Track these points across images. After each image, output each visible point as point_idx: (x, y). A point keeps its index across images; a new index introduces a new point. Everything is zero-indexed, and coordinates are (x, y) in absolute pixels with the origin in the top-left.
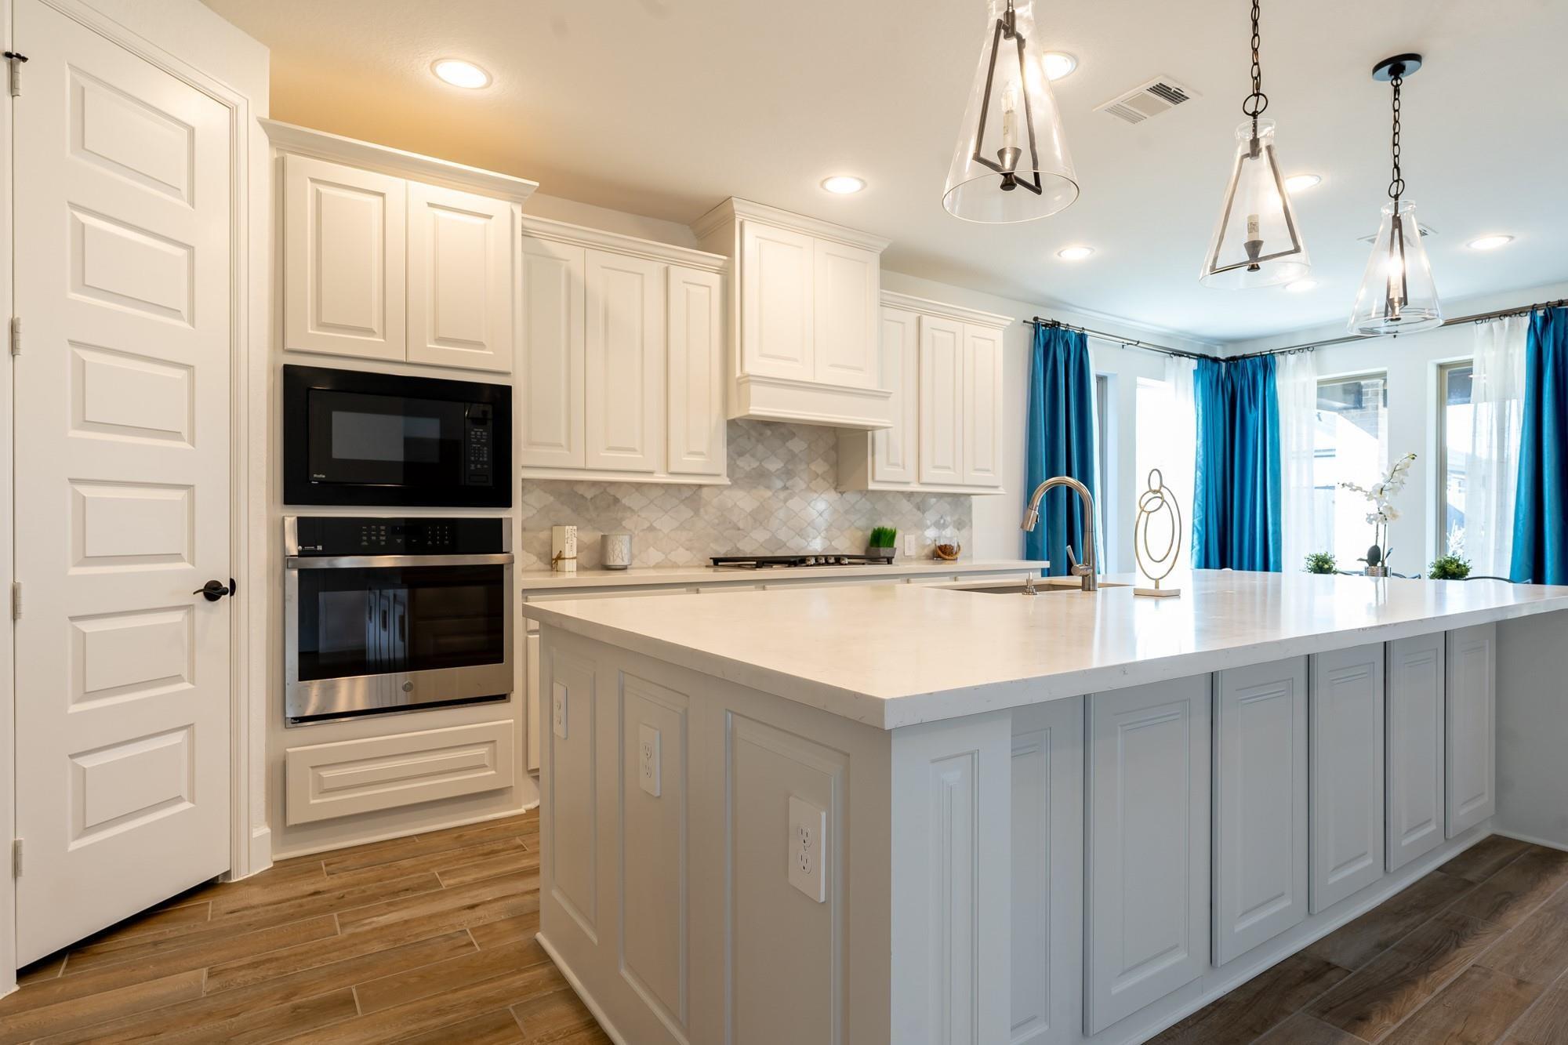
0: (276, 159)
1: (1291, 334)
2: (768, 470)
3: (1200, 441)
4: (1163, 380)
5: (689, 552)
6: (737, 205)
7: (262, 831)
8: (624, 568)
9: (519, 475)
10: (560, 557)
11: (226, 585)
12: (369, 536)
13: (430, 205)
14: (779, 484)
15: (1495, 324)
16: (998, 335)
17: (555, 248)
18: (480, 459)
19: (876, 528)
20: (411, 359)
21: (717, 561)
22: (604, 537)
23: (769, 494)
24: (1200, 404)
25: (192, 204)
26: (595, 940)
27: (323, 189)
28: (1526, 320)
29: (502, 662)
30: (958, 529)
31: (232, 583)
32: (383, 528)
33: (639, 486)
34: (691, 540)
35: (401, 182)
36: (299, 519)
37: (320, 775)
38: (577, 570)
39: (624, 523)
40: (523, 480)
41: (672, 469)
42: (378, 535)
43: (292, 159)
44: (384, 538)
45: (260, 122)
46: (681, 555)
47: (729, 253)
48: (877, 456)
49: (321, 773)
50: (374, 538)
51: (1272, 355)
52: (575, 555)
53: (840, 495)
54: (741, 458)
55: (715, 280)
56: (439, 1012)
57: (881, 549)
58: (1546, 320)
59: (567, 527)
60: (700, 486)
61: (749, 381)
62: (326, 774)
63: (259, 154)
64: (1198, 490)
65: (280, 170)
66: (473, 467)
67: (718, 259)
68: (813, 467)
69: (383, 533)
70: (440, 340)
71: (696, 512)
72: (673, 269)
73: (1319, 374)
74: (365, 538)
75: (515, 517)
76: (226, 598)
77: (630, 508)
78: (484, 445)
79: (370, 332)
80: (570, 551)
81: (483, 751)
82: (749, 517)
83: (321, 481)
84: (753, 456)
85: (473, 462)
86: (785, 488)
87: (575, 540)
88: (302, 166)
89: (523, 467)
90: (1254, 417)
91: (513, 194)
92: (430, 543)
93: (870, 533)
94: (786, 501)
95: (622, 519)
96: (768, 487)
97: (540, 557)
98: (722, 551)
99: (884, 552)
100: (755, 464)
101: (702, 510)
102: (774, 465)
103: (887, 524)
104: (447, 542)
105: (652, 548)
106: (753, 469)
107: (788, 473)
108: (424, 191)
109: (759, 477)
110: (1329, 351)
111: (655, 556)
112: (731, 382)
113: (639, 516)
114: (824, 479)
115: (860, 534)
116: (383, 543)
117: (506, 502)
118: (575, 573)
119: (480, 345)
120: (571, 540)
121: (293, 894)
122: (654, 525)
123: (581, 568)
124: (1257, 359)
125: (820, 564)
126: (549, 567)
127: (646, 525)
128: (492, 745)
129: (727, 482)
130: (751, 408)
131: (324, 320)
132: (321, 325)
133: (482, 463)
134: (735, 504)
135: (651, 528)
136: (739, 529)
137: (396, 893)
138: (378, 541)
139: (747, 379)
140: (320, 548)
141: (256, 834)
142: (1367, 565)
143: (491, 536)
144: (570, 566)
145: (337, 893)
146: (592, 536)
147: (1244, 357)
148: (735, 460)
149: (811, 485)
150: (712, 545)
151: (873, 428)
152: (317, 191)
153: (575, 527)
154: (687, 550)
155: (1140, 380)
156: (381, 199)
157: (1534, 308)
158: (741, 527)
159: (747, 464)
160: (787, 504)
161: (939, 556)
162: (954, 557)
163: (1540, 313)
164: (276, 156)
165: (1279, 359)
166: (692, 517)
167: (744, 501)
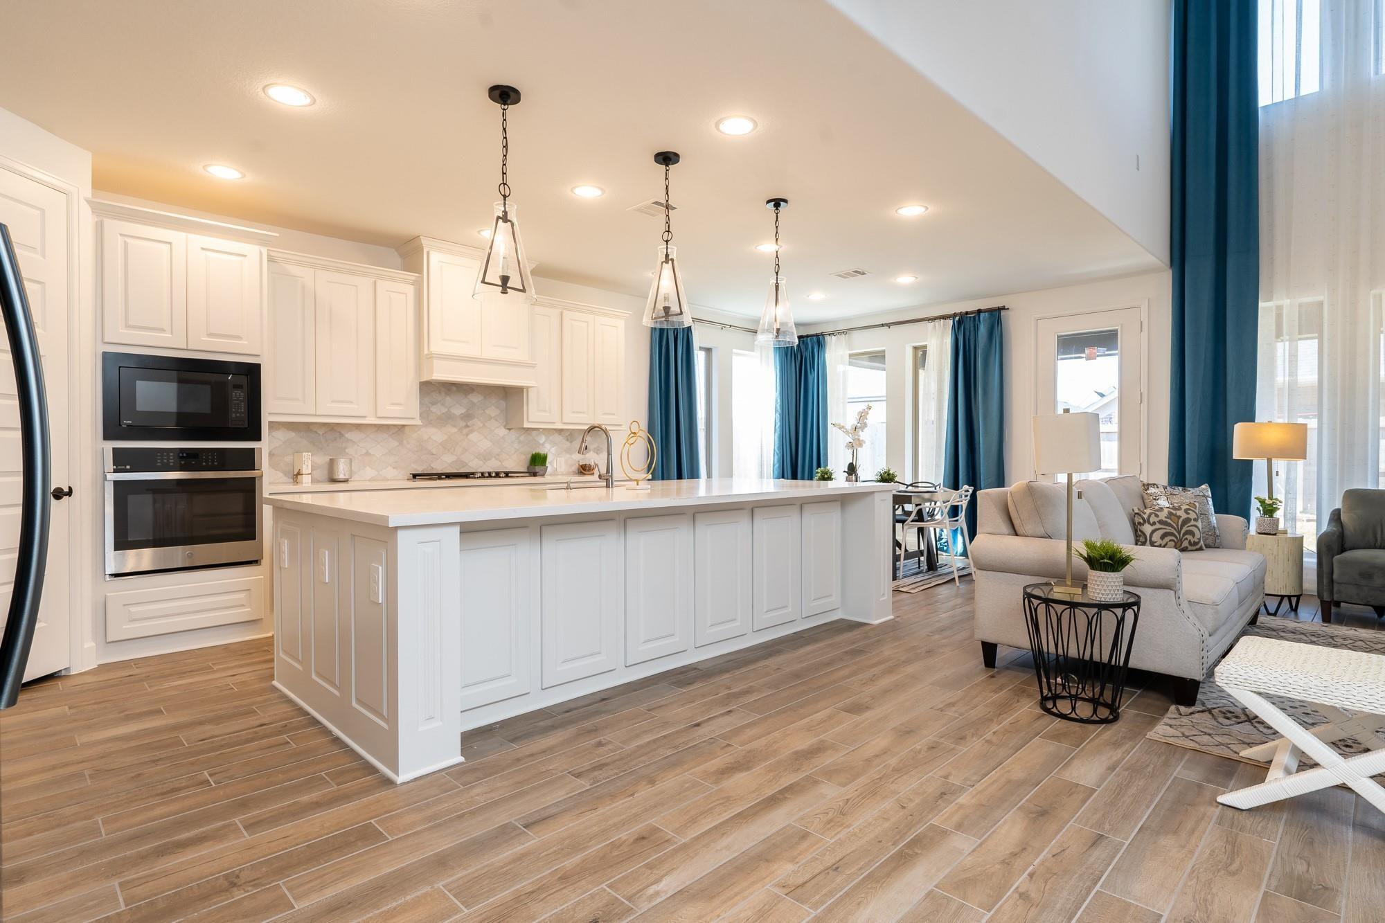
0: (96, 222)
1: (834, 322)
2: (454, 414)
3: (778, 393)
4: (753, 351)
5: (395, 470)
6: (424, 241)
7: (90, 644)
8: (346, 481)
9: (266, 419)
10: (299, 474)
11: (66, 490)
12: (162, 459)
13: (203, 249)
14: (463, 424)
15: (937, 323)
16: (621, 324)
17: (294, 270)
18: (238, 412)
19: (534, 453)
20: (189, 348)
21: (415, 476)
22: (332, 461)
23: (455, 430)
24: (778, 367)
25: (44, 256)
26: (301, 669)
27: (129, 240)
28: (950, 322)
29: (255, 539)
30: (597, 454)
31: (70, 489)
32: (172, 454)
33: (358, 427)
34: (396, 462)
35: (183, 235)
36: (114, 449)
37: (129, 611)
38: (312, 483)
39: (347, 450)
40: (269, 422)
41: (379, 415)
42: (168, 459)
43: (108, 222)
44: (172, 461)
45: (87, 201)
46: (390, 472)
47: (420, 271)
48: (530, 405)
49: (131, 609)
50: (165, 461)
51: (823, 335)
52: (310, 472)
53: (508, 431)
54: (434, 406)
55: (410, 290)
56: (213, 711)
57: (537, 467)
58: (960, 322)
59: (304, 453)
60: (404, 426)
61: (433, 357)
62: (133, 609)
63: (86, 219)
64: (777, 426)
65: (99, 229)
66: (234, 415)
67: (412, 276)
68: (488, 412)
69: (171, 458)
70: (210, 335)
71: (401, 443)
72: (379, 282)
73: (849, 350)
74: (159, 461)
75: (264, 447)
76: (66, 498)
77: (351, 440)
78: (241, 401)
79: (162, 330)
80: (306, 469)
81: (242, 595)
82: (440, 447)
83: (129, 426)
84: (443, 404)
85: (234, 412)
86: (467, 426)
87: (310, 462)
88: (114, 227)
89: (269, 414)
90: (812, 377)
91: (262, 241)
92: (204, 464)
93: (529, 456)
94: (467, 435)
95: (345, 448)
96: (455, 426)
97: (285, 474)
98: (420, 470)
99: (538, 469)
100: (444, 410)
101: (405, 442)
102: (459, 411)
103: (542, 451)
104: (216, 463)
105: (368, 467)
106: (443, 414)
107: (467, 417)
108: (199, 240)
109: (446, 419)
110: (856, 334)
111: (369, 472)
112: (422, 357)
113: (358, 446)
114: (496, 420)
115: (524, 457)
116: (172, 464)
117: (258, 437)
118: (310, 485)
119: (239, 338)
120: (308, 462)
121: (114, 677)
122: (370, 451)
123: (314, 481)
124: (815, 338)
125: (485, 477)
126: (292, 480)
127: (364, 451)
128: (248, 592)
129: (419, 423)
130: (434, 375)
131: (131, 323)
132: (128, 326)
133: (241, 413)
134: (430, 438)
135: (367, 454)
136: (433, 454)
137: (185, 673)
138: (169, 462)
139: (431, 357)
140: (128, 467)
141: (86, 646)
142: (847, 475)
143: (247, 460)
144: (306, 479)
145: (144, 675)
146: (322, 460)
147: (807, 336)
148: (429, 408)
149: (486, 424)
150: (412, 465)
151: (528, 388)
152: (125, 242)
153: (310, 454)
154: (394, 468)
155: (734, 351)
156: (169, 246)
157: (954, 315)
158: (434, 453)
159: (438, 410)
160: (468, 437)
161: (581, 472)
162: (592, 472)
163: (957, 318)
164: (96, 220)
165: (827, 338)
166: (397, 446)
167: (436, 435)
